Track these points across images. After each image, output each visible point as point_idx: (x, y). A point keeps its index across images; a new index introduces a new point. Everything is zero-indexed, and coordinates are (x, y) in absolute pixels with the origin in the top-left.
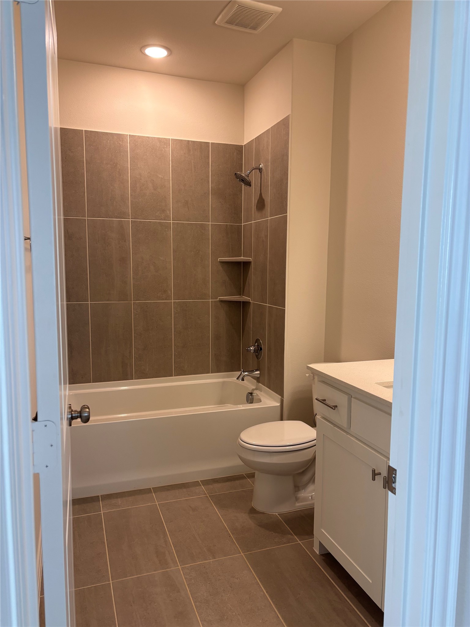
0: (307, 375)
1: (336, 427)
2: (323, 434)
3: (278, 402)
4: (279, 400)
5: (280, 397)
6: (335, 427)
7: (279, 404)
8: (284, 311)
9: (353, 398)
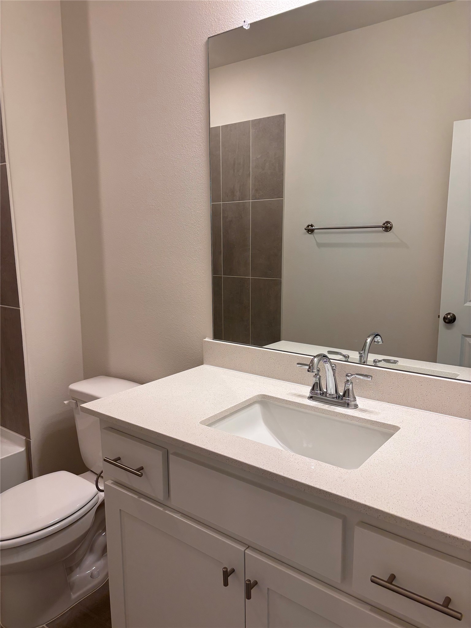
0: (66, 402)
1: (143, 498)
2: (120, 510)
3: (20, 445)
4: (23, 443)
5: (24, 438)
6: (140, 497)
7: (22, 449)
8: (17, 313)
9: (172, 454)
